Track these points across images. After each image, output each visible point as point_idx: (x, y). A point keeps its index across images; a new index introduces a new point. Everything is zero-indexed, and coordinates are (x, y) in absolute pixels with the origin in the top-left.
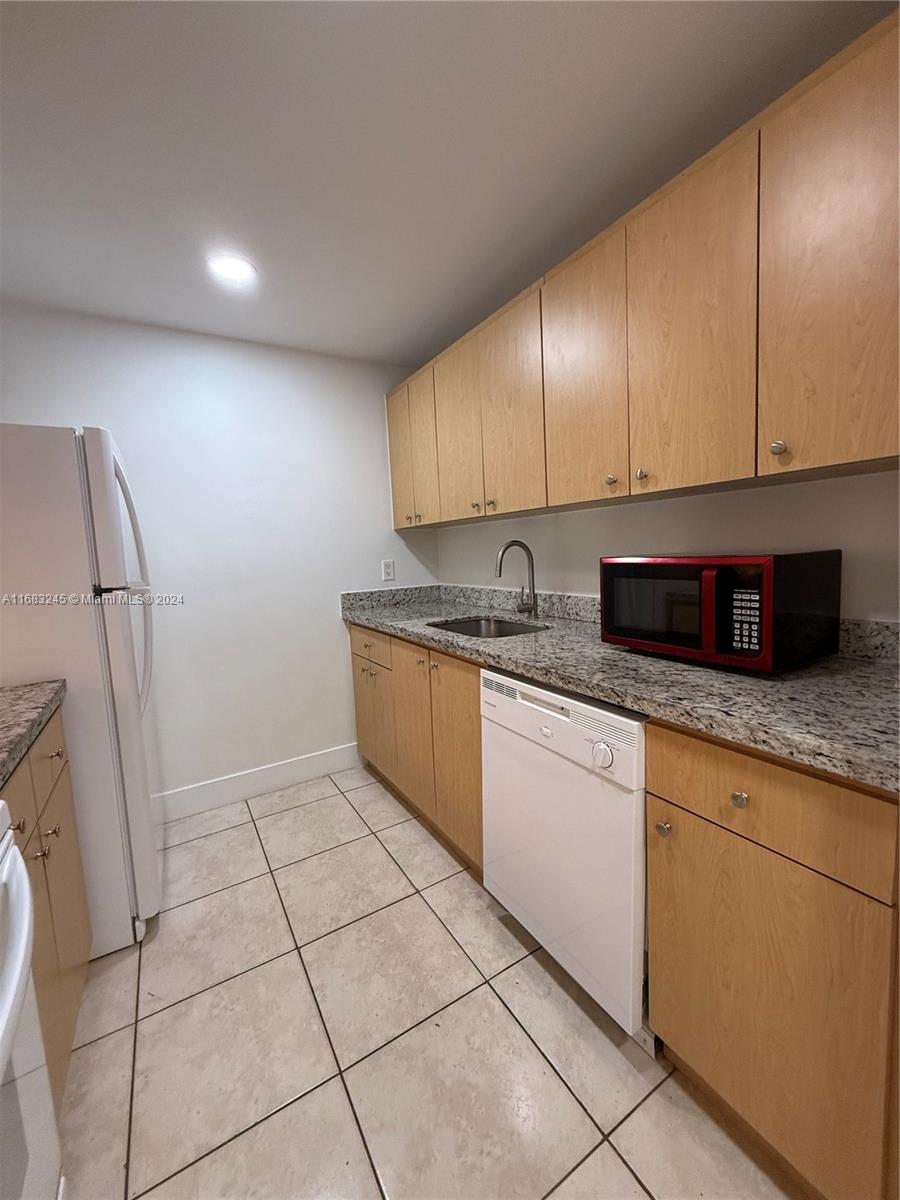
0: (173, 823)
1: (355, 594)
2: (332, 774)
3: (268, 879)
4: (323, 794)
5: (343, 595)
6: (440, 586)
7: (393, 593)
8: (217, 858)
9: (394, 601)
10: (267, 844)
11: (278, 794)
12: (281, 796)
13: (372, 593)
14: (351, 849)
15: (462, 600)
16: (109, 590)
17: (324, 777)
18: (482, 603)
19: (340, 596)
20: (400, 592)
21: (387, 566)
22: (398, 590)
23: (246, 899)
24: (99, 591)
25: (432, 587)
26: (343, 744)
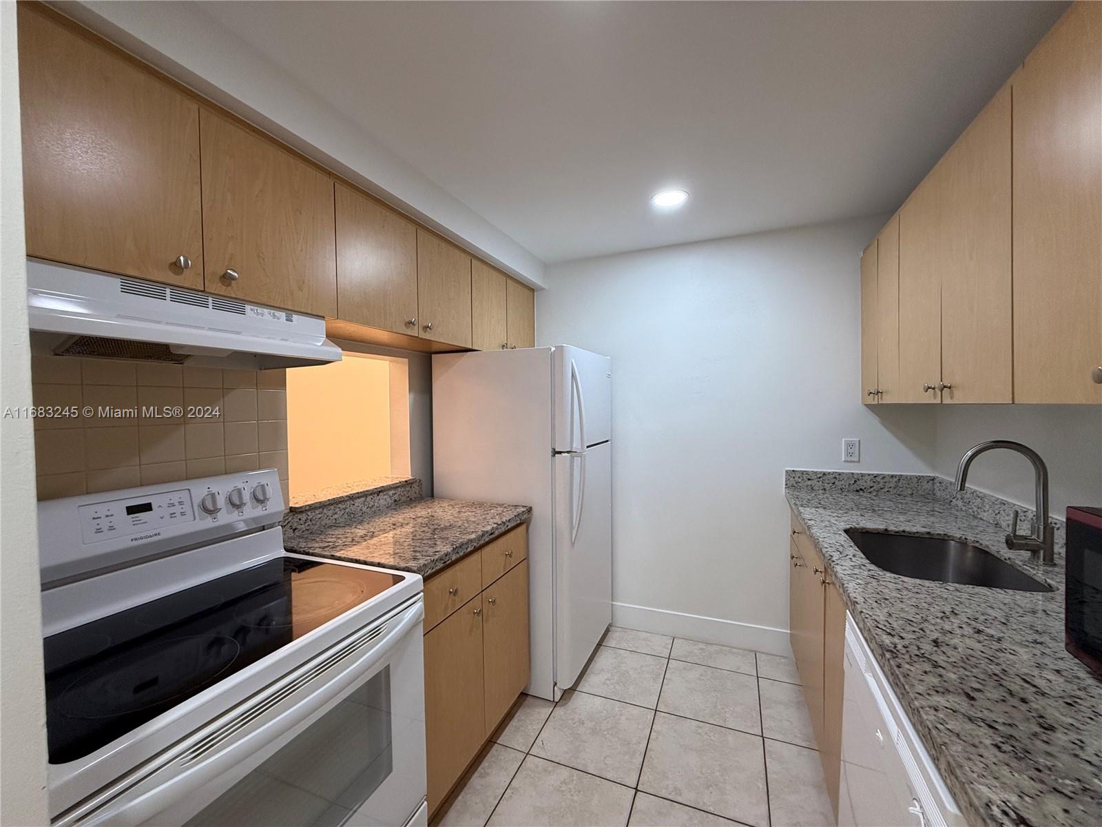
0: (619, 629)
1: (802, 472)
2: (759, 652)
3: (651, 715)
4: (739, 668)
5: (787, 471)
6: (933, 479)
7: (856, 478)
8: (628, 673)
9: (856, 487)
10: (667, 685)
11: (701, 646)
12: (701, 649)
13: (824, 474)
14: (731, 738)
15: (960, 503)
16: (560, 453)
17: (751, 651)
18: (985, 515)
19: (784, 472)
20: (867, 477)
21: (850, 445)
22: (863, 475)
23: (626, 719)
24: (555, 453)
25: (919, 478)
26: (776, 627)
